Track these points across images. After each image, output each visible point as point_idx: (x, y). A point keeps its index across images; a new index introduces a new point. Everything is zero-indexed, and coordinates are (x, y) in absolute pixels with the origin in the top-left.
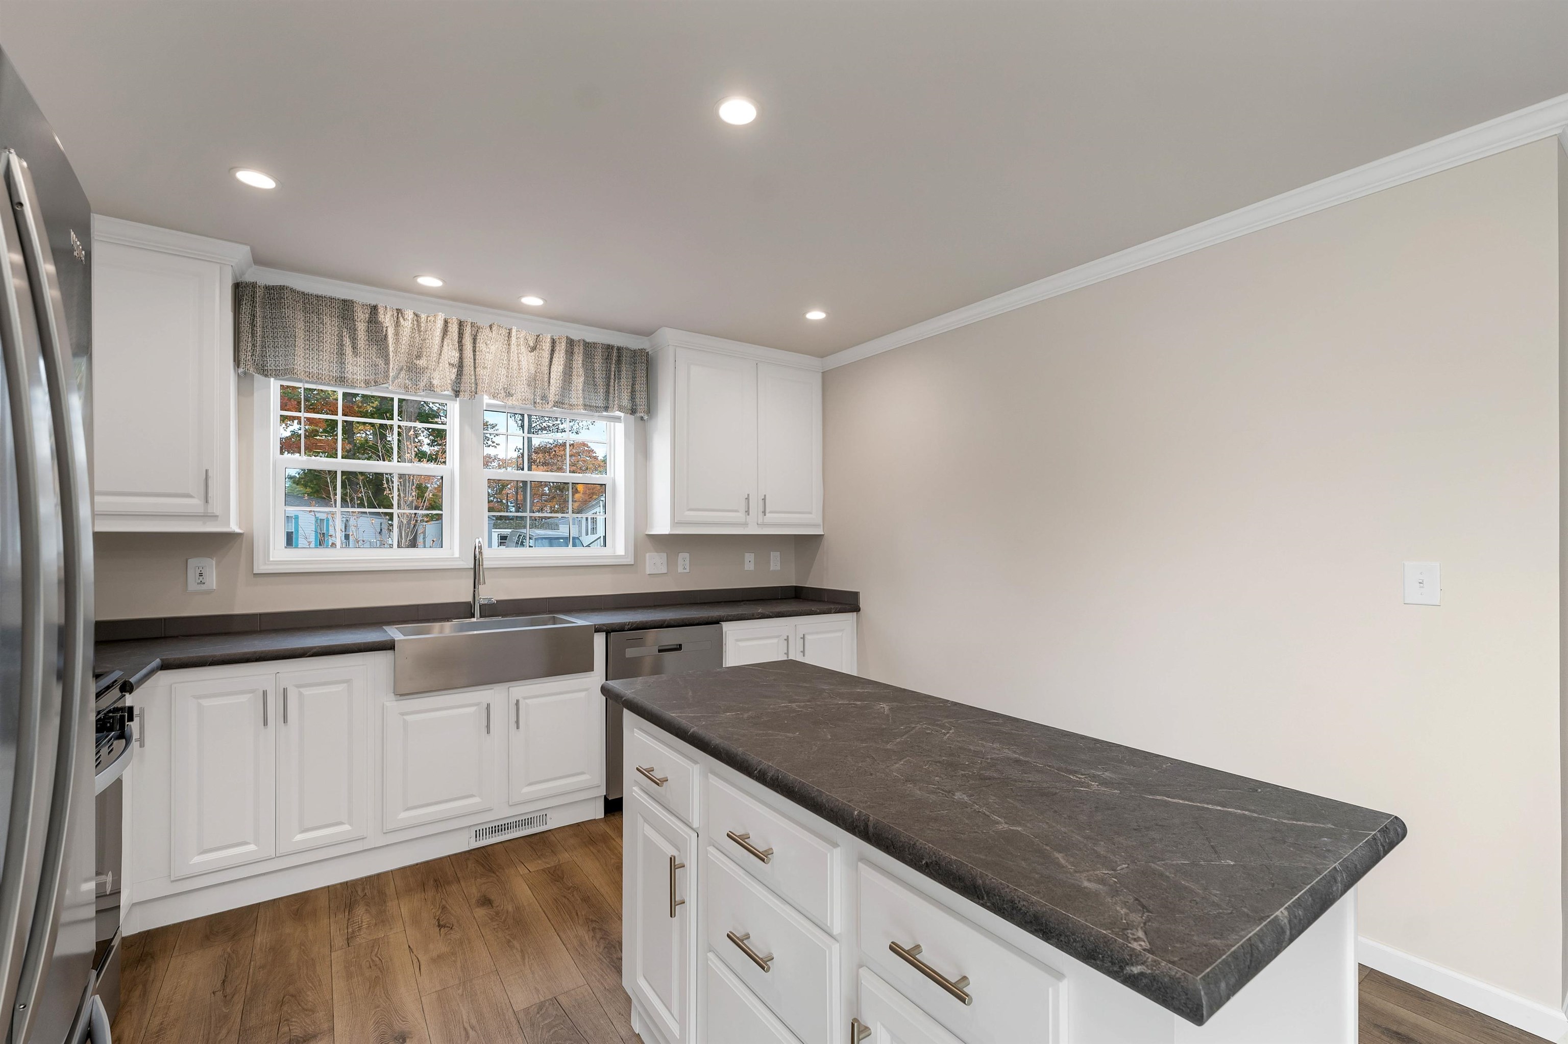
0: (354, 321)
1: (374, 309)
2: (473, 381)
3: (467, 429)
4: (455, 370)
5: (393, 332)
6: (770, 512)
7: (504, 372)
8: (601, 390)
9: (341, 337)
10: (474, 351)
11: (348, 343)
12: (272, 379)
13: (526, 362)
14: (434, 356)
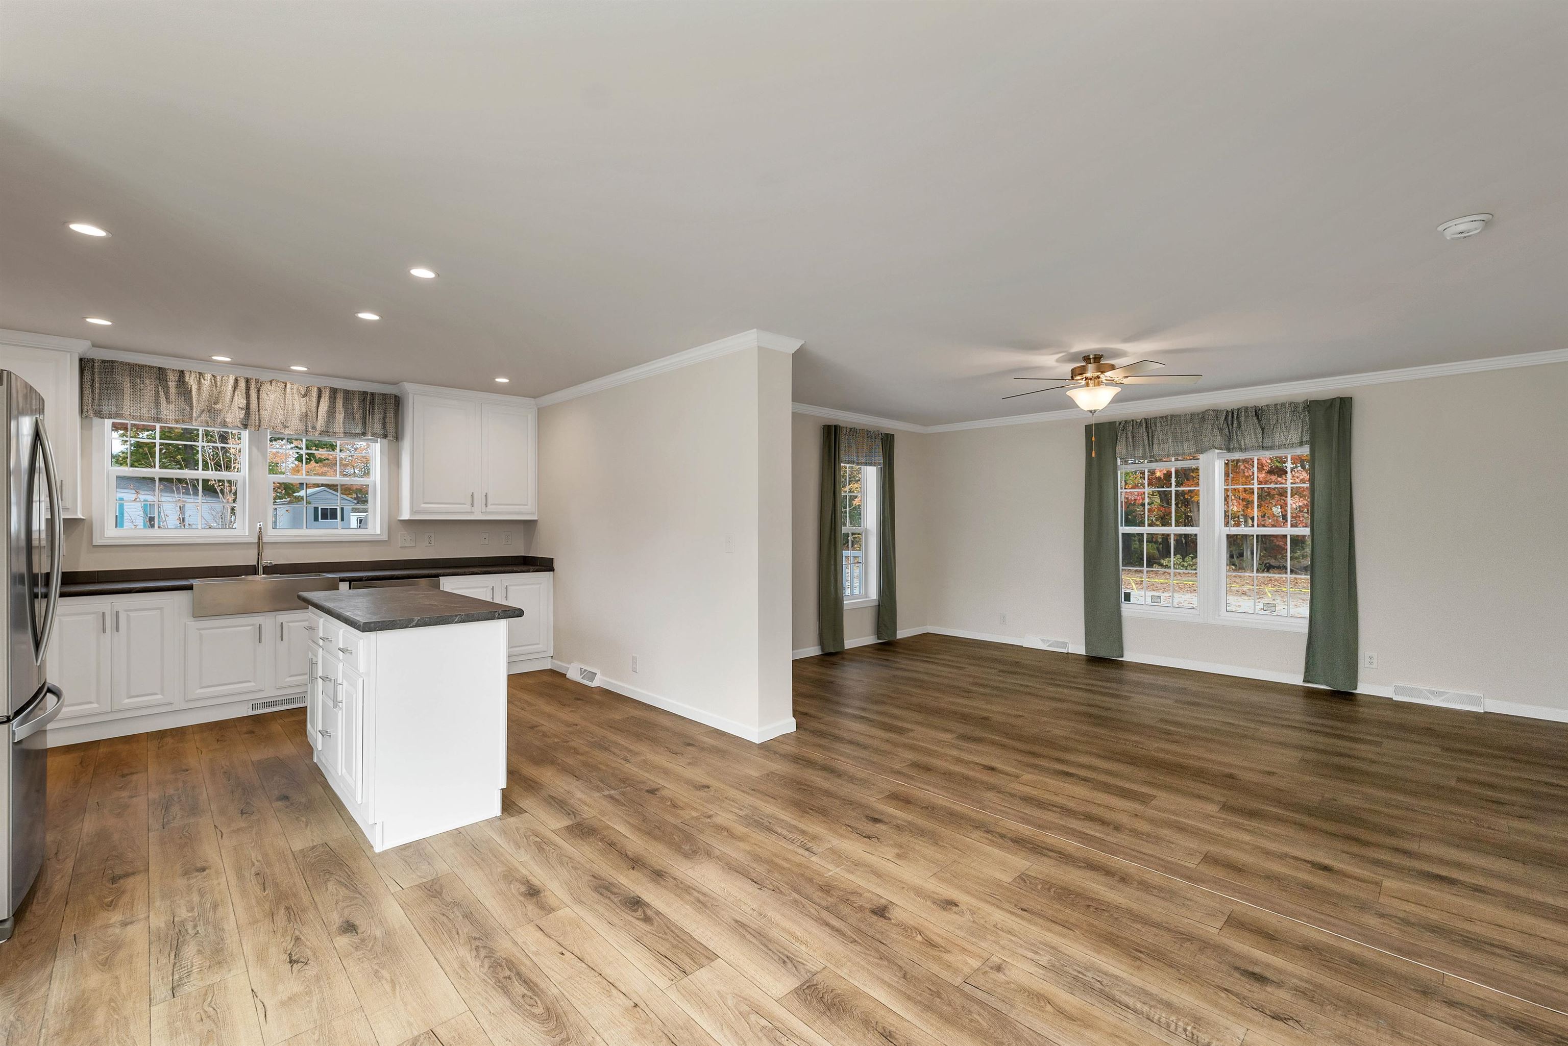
0: (166, 381)
1: (182, 373)
2: (257, 418)
3: (255, 450)
4: (243, 412)
5: (196, 387)
6: (491, 505)
7: (281, 412)
8: (359, 422)
9: (157, 391)
10: (258, 399)
11: (163, 396)
12: (106, 420)
13: (299, 405)
14: (227, 403)
